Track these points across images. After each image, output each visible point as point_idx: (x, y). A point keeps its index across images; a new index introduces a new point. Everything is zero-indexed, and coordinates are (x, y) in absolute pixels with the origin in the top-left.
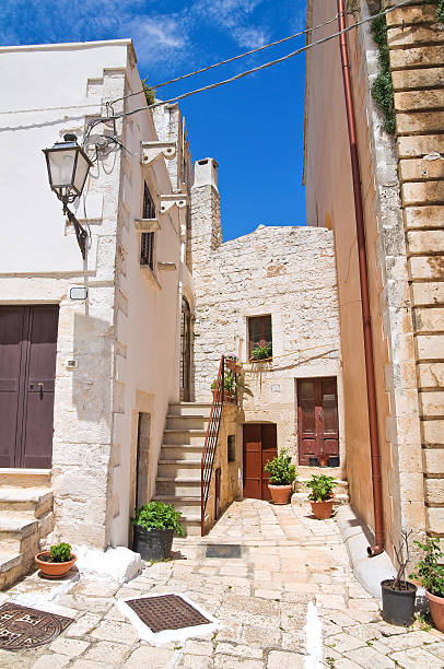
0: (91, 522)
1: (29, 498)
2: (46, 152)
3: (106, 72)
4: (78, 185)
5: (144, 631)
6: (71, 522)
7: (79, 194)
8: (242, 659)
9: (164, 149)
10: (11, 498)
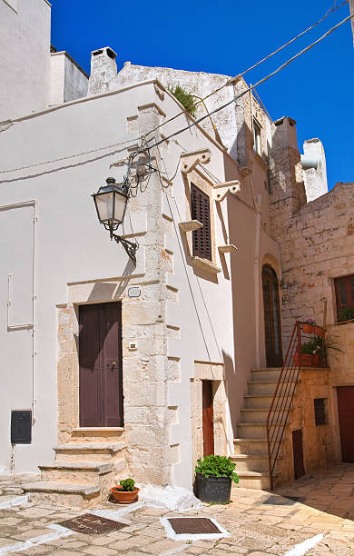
0: (153, 466)
1: (106, 447)
2: (94, 196)
3: (140, 108)
4: (118, 216)
5: (170, 532)
6: (139, 466)
7: (121, 222)
8: (229, 552)
9: (200, 156)
10: (95, 447)
